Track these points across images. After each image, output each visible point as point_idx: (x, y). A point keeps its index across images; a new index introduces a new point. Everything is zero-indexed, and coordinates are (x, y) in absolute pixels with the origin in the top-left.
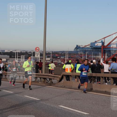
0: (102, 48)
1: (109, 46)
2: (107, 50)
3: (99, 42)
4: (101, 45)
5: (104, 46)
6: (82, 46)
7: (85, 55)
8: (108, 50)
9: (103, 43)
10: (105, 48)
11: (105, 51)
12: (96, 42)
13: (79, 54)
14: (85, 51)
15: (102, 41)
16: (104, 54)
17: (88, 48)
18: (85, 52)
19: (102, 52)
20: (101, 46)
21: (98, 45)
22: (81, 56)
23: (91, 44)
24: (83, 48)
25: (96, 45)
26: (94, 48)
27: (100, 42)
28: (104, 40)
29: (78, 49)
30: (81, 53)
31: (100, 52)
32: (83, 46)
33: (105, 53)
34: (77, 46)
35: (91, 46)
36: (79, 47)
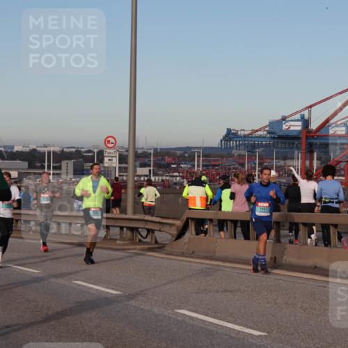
0: (303, 136)
1: (323, 132)
2: (318, 142)
3: (293, 118)
4: (299, 128)
5: (310, 132)
6: (243, 132)
7: (251, 158)
8: (320, 144)
9: (306, 123)
10: (313, 137)
11: (311, 145)
12: (284, 119)
13: (236, 155)
14: (254, 146)
15: (303, 117)
16: (308, 155)
17: (261, 137)
18: (252, 148)
19: (303, 147)
20: (300, 132)
21: (292, 128)
22: (241, 161)
23: (271, 124)
24: (245, 136)
25: (285, 127)
26: (280, 137)
27: (298, 120)
28: (310, 113)
29: (230, 139)
30: (242, 152)
31: (298, 148)
32: (247, 133)
33: (311, 152)
34: (229, 131)
35: (269, 132)
36: (236, 135)
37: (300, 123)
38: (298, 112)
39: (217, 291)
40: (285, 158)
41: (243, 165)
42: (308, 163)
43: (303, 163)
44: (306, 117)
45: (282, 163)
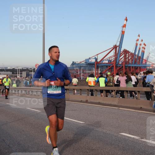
0: (96, 63)
1: (101, 62)
2: (100, 65)
4: (94, 61)
5: (97, 62)
6: (77, 63)
7: (80, 70)
9: (96, 59)
10: (98, 64)
11: (98, 66)
12: (90, 58)
13: (75, 69)
14: (81, 67)
15: (95, 58)
16: (97, 69)
17: (83, 64)
18: (80, 67)
19: (96, 67)
21: (92, 61)
22: (77, 71)
23: (86, 60)
24: (78, 64)
25: (90, 61)
26: (89, 64)
27: (94, 59)
28: (97, 57)
29: (74, 65)
30: (77, 69)
31: (94, 67)
32: (78, 63)
33: (98, 68)
34: (73, 62)
35: (85, 62)
36: (75, 63)
37: (94, 60)
38: (94, 56)
39: (70, 110)
40: (90, 70)
41: (77, 72)
42: (97, 71)
43: (96, 72)
44: (96, 58)
45: (89, 72)
